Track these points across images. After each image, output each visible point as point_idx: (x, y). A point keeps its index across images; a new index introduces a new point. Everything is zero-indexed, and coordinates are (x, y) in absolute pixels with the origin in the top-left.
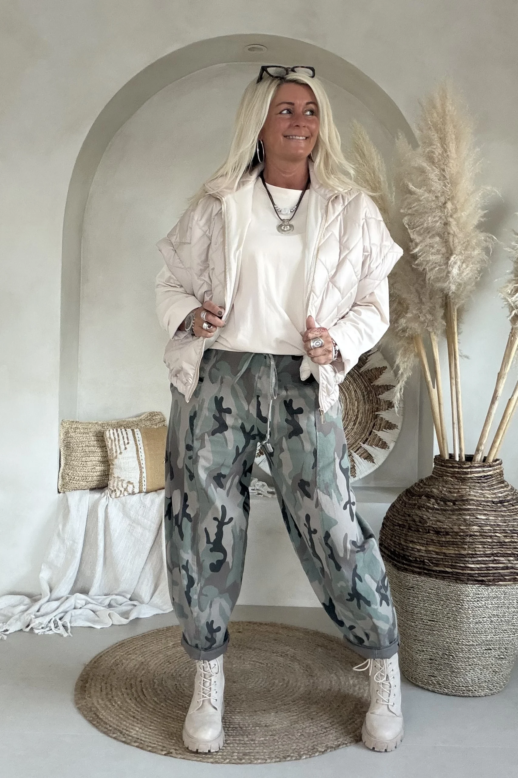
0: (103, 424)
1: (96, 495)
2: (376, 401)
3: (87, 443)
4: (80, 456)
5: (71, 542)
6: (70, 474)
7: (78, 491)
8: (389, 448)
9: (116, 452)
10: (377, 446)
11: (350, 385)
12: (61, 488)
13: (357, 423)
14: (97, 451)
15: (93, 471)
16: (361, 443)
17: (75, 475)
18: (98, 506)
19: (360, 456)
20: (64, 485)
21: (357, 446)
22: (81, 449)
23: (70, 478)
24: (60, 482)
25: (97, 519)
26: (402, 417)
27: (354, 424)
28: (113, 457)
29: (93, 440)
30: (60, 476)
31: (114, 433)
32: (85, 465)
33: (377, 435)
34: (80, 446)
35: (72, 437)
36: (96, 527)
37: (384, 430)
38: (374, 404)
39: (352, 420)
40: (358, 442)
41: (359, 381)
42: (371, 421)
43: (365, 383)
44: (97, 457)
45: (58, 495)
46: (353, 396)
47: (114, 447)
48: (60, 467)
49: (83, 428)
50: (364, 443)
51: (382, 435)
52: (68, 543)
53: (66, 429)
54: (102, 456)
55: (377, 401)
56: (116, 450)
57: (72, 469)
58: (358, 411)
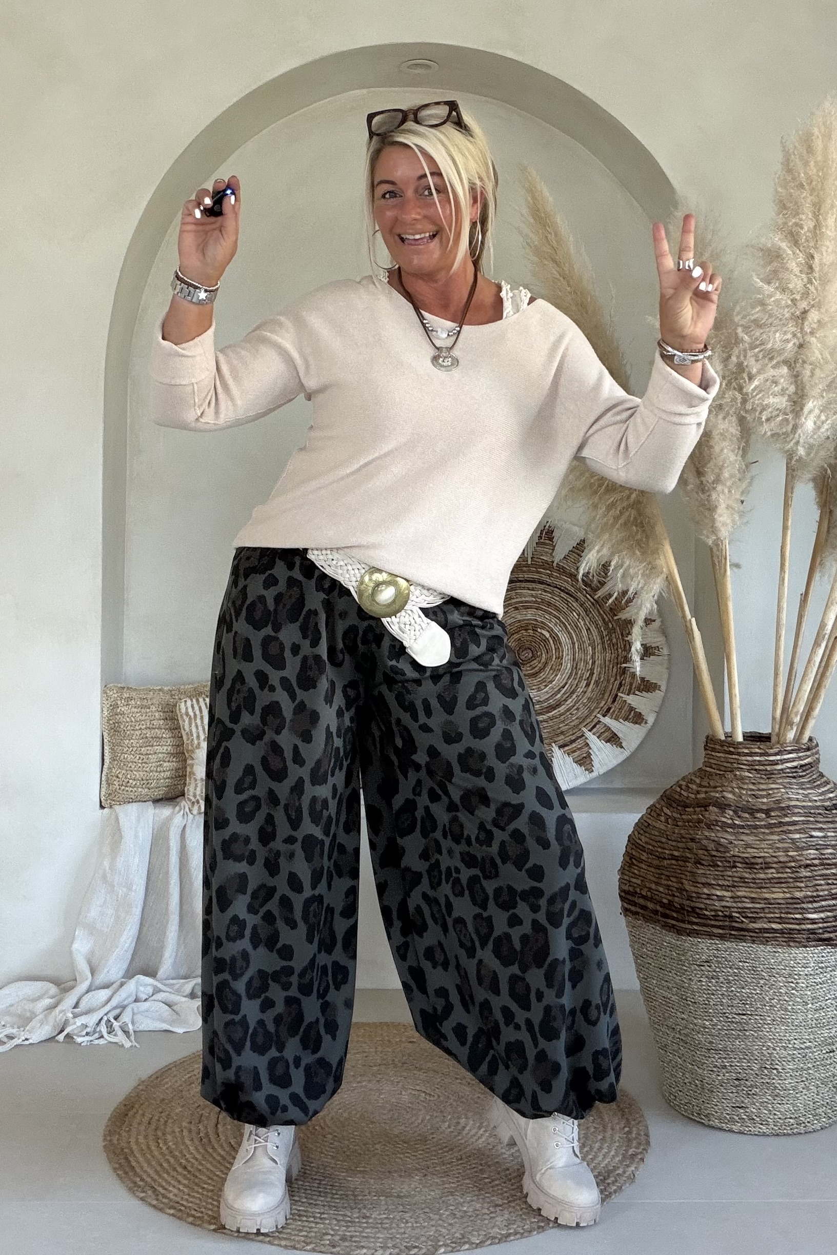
0: (171, 691)
1: (165, 811)
2: (622, 646)
3: (148, 724)
4: (138, 745)
5: (125, 889)
6: (120, 776)
7: (134, 804)
8: (646, 723)
9: (198, 737)
10: (626, 719)
11: (580, 620)
12: (106, 800)
13: (593, 682)
14: (164, 736)
15: (158, 770)
16: (599, 715)
17: (129, 776)
18: (169, 829)
19: (598, 737)
20: (110, 794)
21: (592, 721)
22: (138, 733)
23: (121, 783)
24: (103, 789)
25: (168, 849)
26: (665, 671)
27: (588, 685)
28: (192, 745)
29: (157, 717)
30: (103, 779)
31: (192, 706)
32: (145, 760)
33: (626, 701)
34: (137, 727)
35: (123, 714)
36: (165, 864)
37: (637, 692)
38: (620, 650)
39: (584, 678)
40: (594, 714)
41: (594, 613)
42: (615, 680)
43: (605, 616)
44: (165, 747)
45: (102, 811)
46: (585, 639)
47: (194, 730)
48: (103, 764)
49: (141, 698)
50: (604, 716)
51: (634, 700)
52: (121, 891)
53: (112, 700)
54: (173, 745)
55: (625, 646)
56: (198, 733)
57: (125, 767)
58: (594, 663)
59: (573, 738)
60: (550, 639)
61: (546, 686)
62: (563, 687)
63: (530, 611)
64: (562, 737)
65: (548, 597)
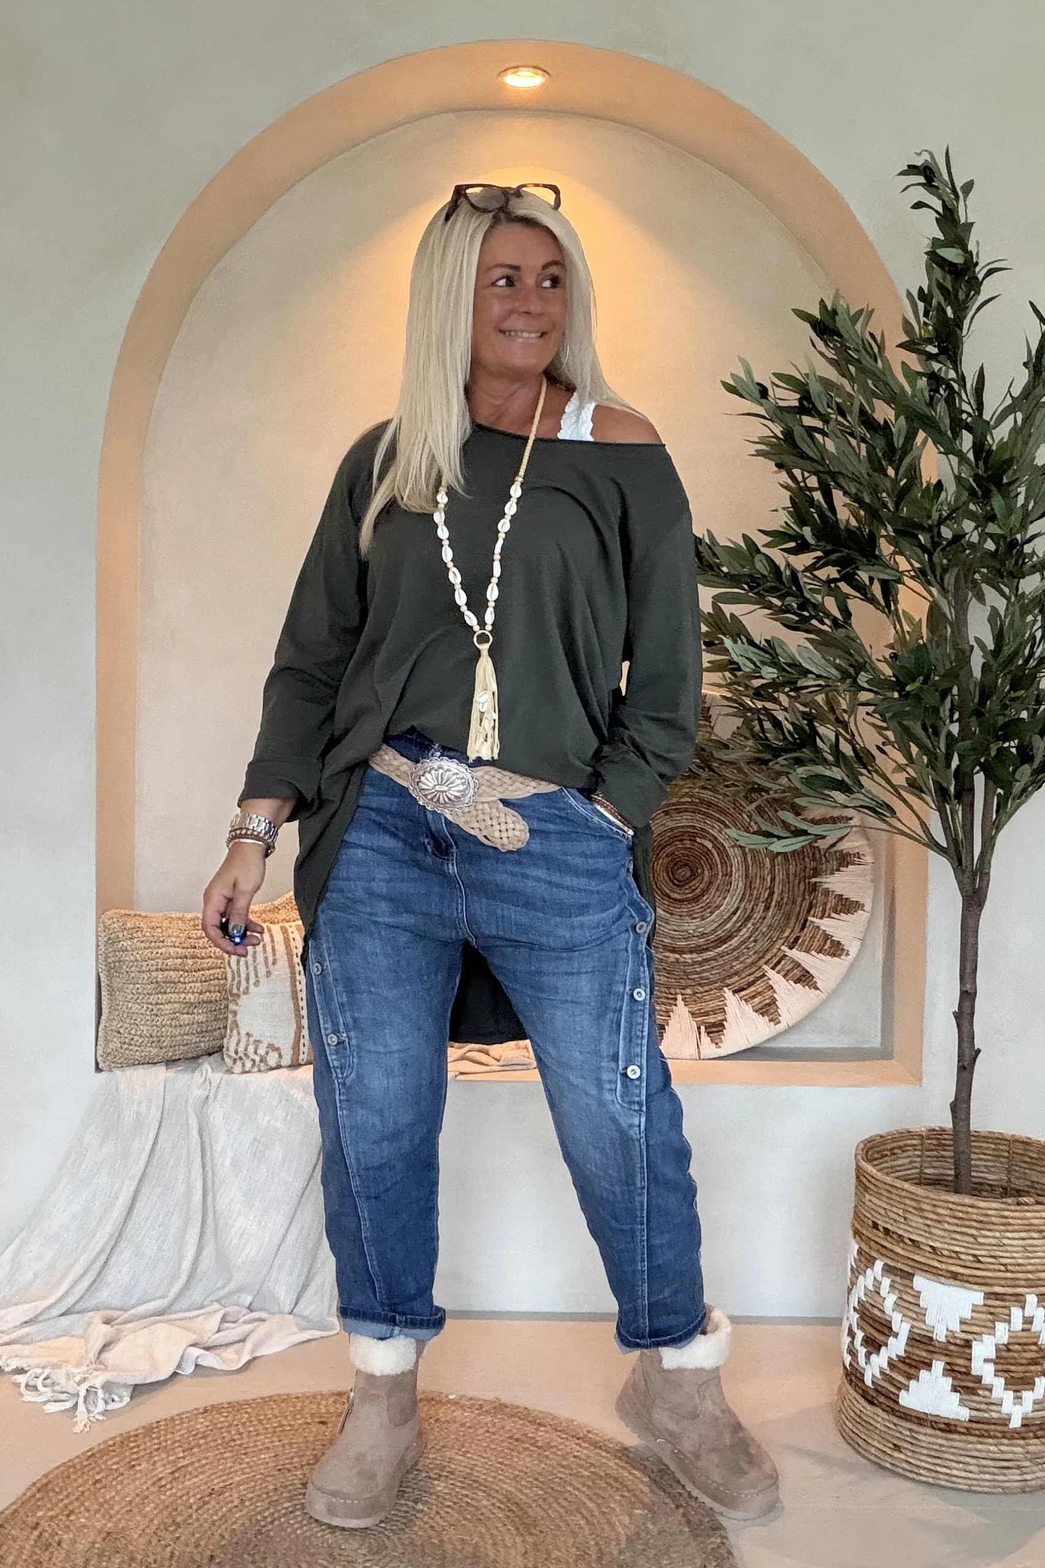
1: (181, 1077)
2: (811, 855)
3: (160, 964)
4: (145, 992)
6: (121, 1031)
7: (140, 1067)
8: (847, 954)
10: (819, 951)
12: (104, 1061)
13: (773, 903)
15: (175, 1024)
16: (783, 948)
17: (133, 1032)
18: (185, 1100)
19: (785, 976)
20: (108, 1054)
21: (774, 955)
22: (145, 975)
23: (123, 1040)
24: (100, 1047)
26: (871, 885)
27: (767, 908)
30: (100, 1033)
32: (155, 1011)
33: (818, 927)
34: (145, 969)
35: (124, 950)
37: (833, 915)
38: (807, 860)
39: (760, 900)
40: (777, 946)
42: (804, 899)
45: (99, 1075)
48: (100, 1014)
49: (151, 929)
50: (791, 948)
51: (832, 926)
53: (111, 931)
55: (814, 854)
57: (128, 1020)
58: (773, 880)
59: (751, 978)
60: (713, 851)
61: (712, 913)
62: (734, 913)
63: (687, 815)
64: (736, 978)
65: (707, 795)
